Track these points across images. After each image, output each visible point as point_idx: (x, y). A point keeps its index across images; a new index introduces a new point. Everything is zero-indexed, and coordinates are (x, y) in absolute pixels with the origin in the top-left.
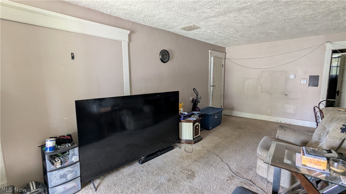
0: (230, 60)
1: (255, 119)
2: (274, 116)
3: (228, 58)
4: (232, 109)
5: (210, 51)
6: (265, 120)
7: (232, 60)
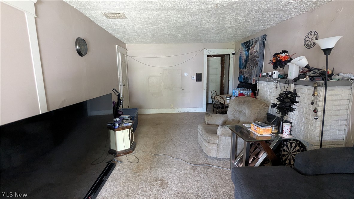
0: (133, 57)
1: (161, 114)
2: (176, 108)
3: (130, 56)
4: (141, 107)
5: (117, 46)
6: (169, 113)
7: (134, 58)
